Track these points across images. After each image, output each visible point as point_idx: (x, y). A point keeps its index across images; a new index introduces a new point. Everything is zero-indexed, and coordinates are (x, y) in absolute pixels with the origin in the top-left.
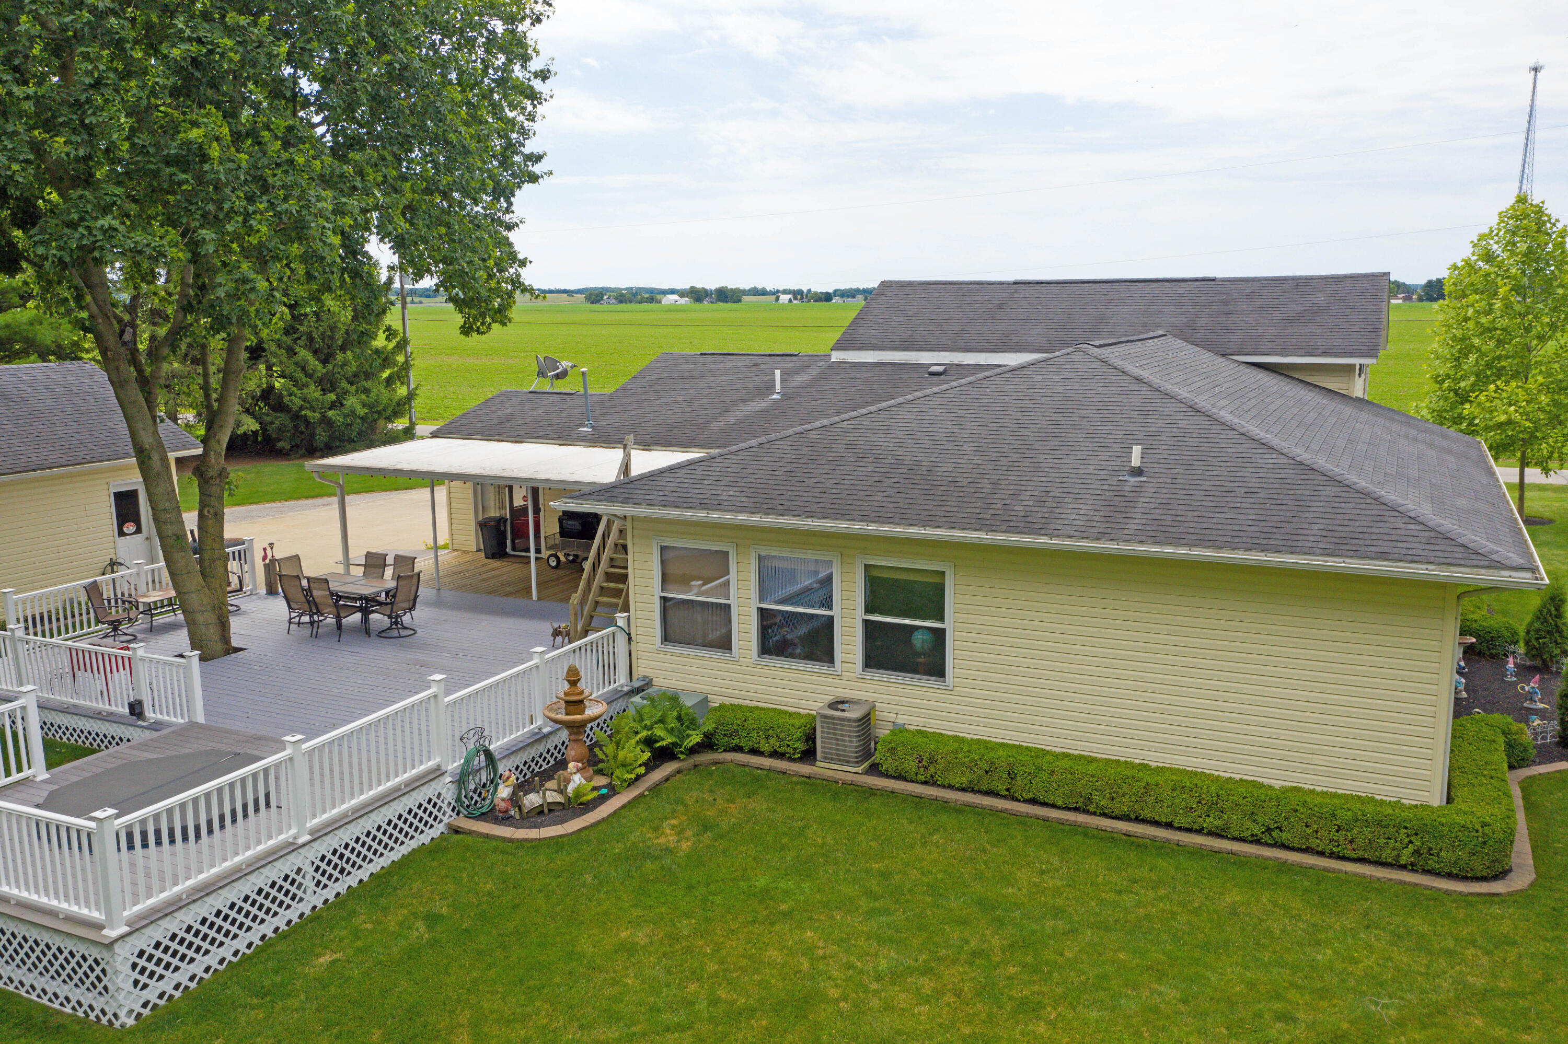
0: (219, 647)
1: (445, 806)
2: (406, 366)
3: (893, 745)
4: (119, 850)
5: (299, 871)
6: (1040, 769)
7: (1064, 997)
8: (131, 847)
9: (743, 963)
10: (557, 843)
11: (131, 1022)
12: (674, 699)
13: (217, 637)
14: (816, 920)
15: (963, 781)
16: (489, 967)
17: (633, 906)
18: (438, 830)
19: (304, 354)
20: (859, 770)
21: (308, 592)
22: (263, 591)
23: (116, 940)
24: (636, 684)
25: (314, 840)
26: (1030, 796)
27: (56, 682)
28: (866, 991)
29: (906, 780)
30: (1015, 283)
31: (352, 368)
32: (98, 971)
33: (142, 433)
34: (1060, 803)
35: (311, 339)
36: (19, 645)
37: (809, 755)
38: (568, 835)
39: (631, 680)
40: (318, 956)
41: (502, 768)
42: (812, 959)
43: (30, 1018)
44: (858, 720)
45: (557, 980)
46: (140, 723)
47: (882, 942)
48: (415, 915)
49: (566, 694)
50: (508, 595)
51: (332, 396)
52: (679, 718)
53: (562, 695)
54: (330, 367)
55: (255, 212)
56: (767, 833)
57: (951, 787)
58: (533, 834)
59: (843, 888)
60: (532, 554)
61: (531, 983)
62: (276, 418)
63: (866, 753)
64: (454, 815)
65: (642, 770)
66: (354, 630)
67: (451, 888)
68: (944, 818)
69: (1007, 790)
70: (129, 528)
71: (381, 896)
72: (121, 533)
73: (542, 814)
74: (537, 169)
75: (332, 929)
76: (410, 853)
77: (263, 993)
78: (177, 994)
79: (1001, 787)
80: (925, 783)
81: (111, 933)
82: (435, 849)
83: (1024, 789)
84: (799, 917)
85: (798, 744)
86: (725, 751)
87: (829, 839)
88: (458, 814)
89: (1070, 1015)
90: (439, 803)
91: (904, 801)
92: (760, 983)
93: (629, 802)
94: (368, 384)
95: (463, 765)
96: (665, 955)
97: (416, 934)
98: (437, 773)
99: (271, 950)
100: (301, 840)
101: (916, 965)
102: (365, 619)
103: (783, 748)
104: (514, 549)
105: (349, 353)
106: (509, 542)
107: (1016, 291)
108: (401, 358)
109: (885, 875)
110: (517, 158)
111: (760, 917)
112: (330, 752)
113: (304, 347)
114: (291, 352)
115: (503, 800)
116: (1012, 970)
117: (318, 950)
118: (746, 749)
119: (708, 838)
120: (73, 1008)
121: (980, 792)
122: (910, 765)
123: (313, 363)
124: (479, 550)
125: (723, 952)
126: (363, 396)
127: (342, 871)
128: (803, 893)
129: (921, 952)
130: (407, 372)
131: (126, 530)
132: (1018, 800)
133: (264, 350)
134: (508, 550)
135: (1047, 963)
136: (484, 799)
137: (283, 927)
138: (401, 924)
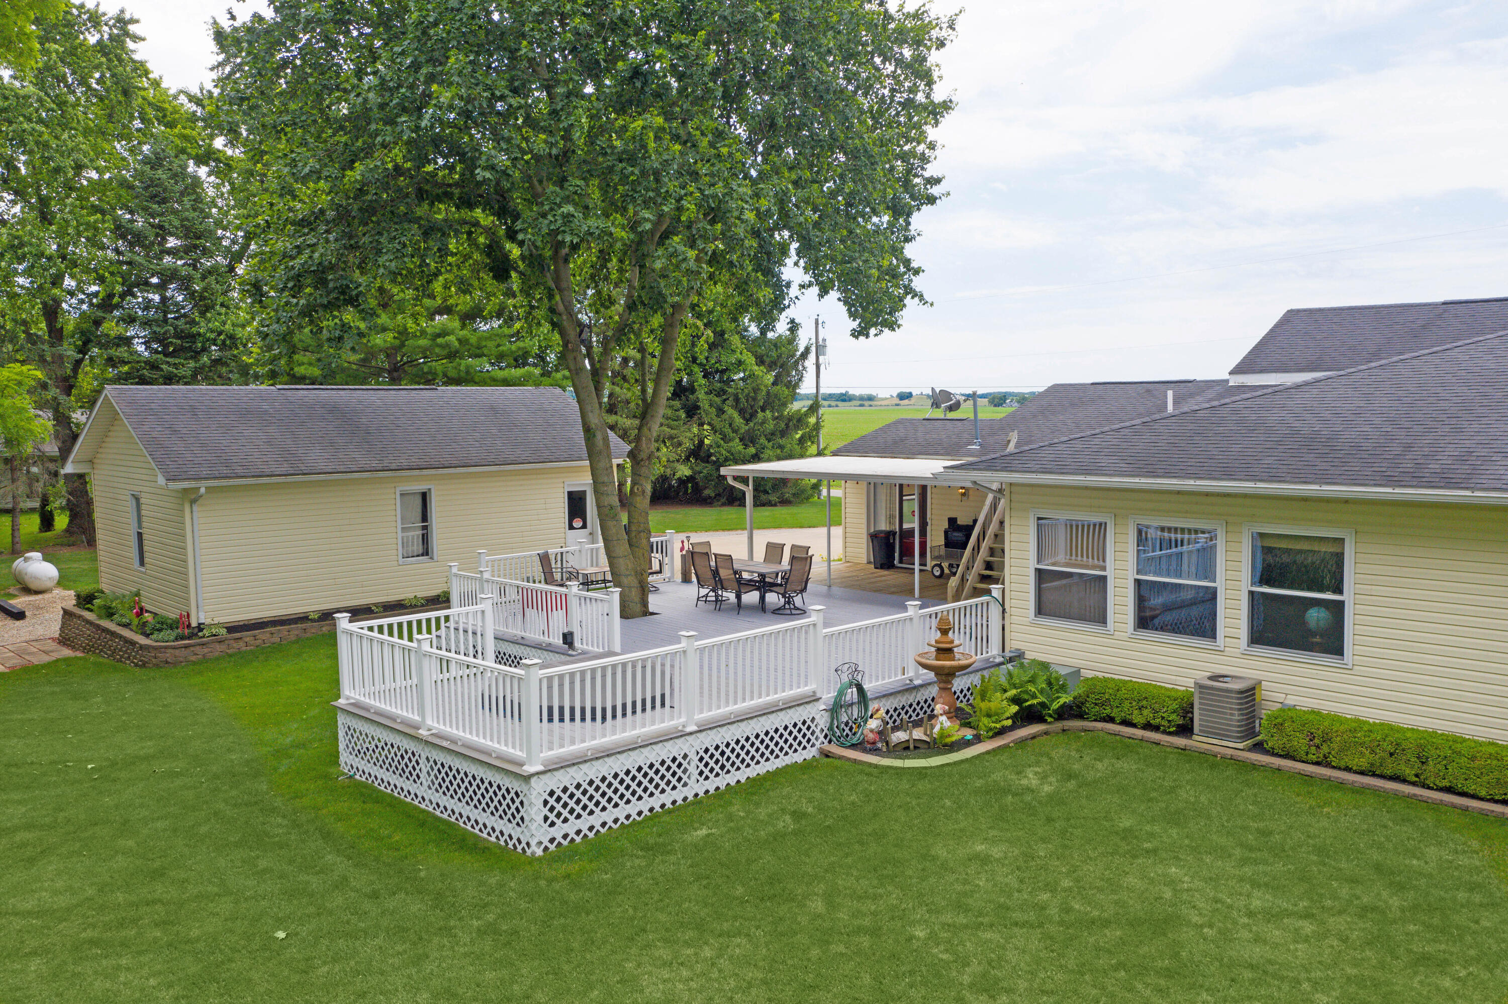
0: (638, 608)
1: (818, 731)
2: (817, 427)
3: (1279, 720)
4: (541, 720)
5: (685, 757)
6: (1459, 753)
7: (1478, 960)
8: (550, 720)
9: (1099, 883)
10: (920, 773)
11: (539, 852)
12: (1045, 666)
13: (637, 599)
14: (1181, 860)
15: (1362, 763)
16: (847, 855)
17: (990, 828)
18: (810, 753)
19: (731, 412)
20: (1240, 746)
21: (716, 573)
22: (678, 577)
23: (533, 775)
24: (1008, 654)
25: (700, 731)
26: (1446, 783)
27: (510, 619)
28: (1235, 923)
29: (1293, 759)
30: (1444, 303)
31: (770, 426)
32: (517, 801)
33: (590, 414)
34: (1483, 793)
35: (737, 400)
36: (485, 584)
37: (1186, 730)
38: (931, 767)
39: (1003, 651)
40: (696, 830)
41: (873, 706)
42: (1175, 890)
43: (464, 840)
44: (1241, 692)
45: (910, 872)
46: (570, 652)
47: (1255, 884)
48: (783, 810)
49: (937, 642)
50: (893, 593)
51: (752, 450)
52: (1050, 684)
53: (933, 643)
54: (752, 424)
55: (686, 195)
56: (1135, 788)
57: (1348, 769)
58: (898, 763)
59: (1215, 837)
60: (917, 567)
61: (885, 872)
62: (705, 468)
63: (1249, 731)
64: (826, 742)
65: (1009, 723)
66: (751, 608)
67: (818, 795)
68: (1338, 795)
69: (1417, 776)
70: (578, 523)
71: (754, 794)
72: (571, 527)
73: (905, 749)
74: (935, 191)
75: (710, 812)
76: (784, 768)
77: (647, 848)
78: (578, 839)
79: (1409, 773)
80: (1317, 763)
81: (529, 769)
82: (806, 766)
83: (1437, 775)
84: (1164, 855)
85: (1173, 717)
86: (1095, 720)
87: (1203, 799)
88: (830, 742)
89: (1486, 976)
90: (813, 727)
91: (1290, 778)
92: (1116, 903)
93: (994, 750)
94: (781, 442)
95: (836, 698)
96: (1018, 868)
97: (782, 824)
98: (814, 699)
99: (657, 820)
100: (689, 729)
101: (1296, 909)
102: (762, 598)
103: (1158, 720)
104: (901, 562)
105: (768, 412)
106: (897, 555)
107: (1445, 311)
108: (812, 420)
109: (1265, 833)
110: (917, 180)
111: (1121, 851)
112: (719, 654)
113: (732, 407)
114: (721, 411)
115: (872, 731)
116: (1412, 928)
117: (696, 825)
118: (1118, 720)
119: (1071, 785)
120: (497, 837)
121: (1382, 777)
122: (1300, 743)
123: (738, 420)
124: (869, 563)
125: (1080, 873)
126: (779, 451)
127: (723, 767)
128: (1170, 836)
129: (1301, 899)
130: (818, 433)
131: (575, 525)
132: (1429, 788)
133: (698, 408)
134: (896, 562)
135: (1458, 927)
136: (854, 734)
137: (669, 805)
138: (770, 816)
